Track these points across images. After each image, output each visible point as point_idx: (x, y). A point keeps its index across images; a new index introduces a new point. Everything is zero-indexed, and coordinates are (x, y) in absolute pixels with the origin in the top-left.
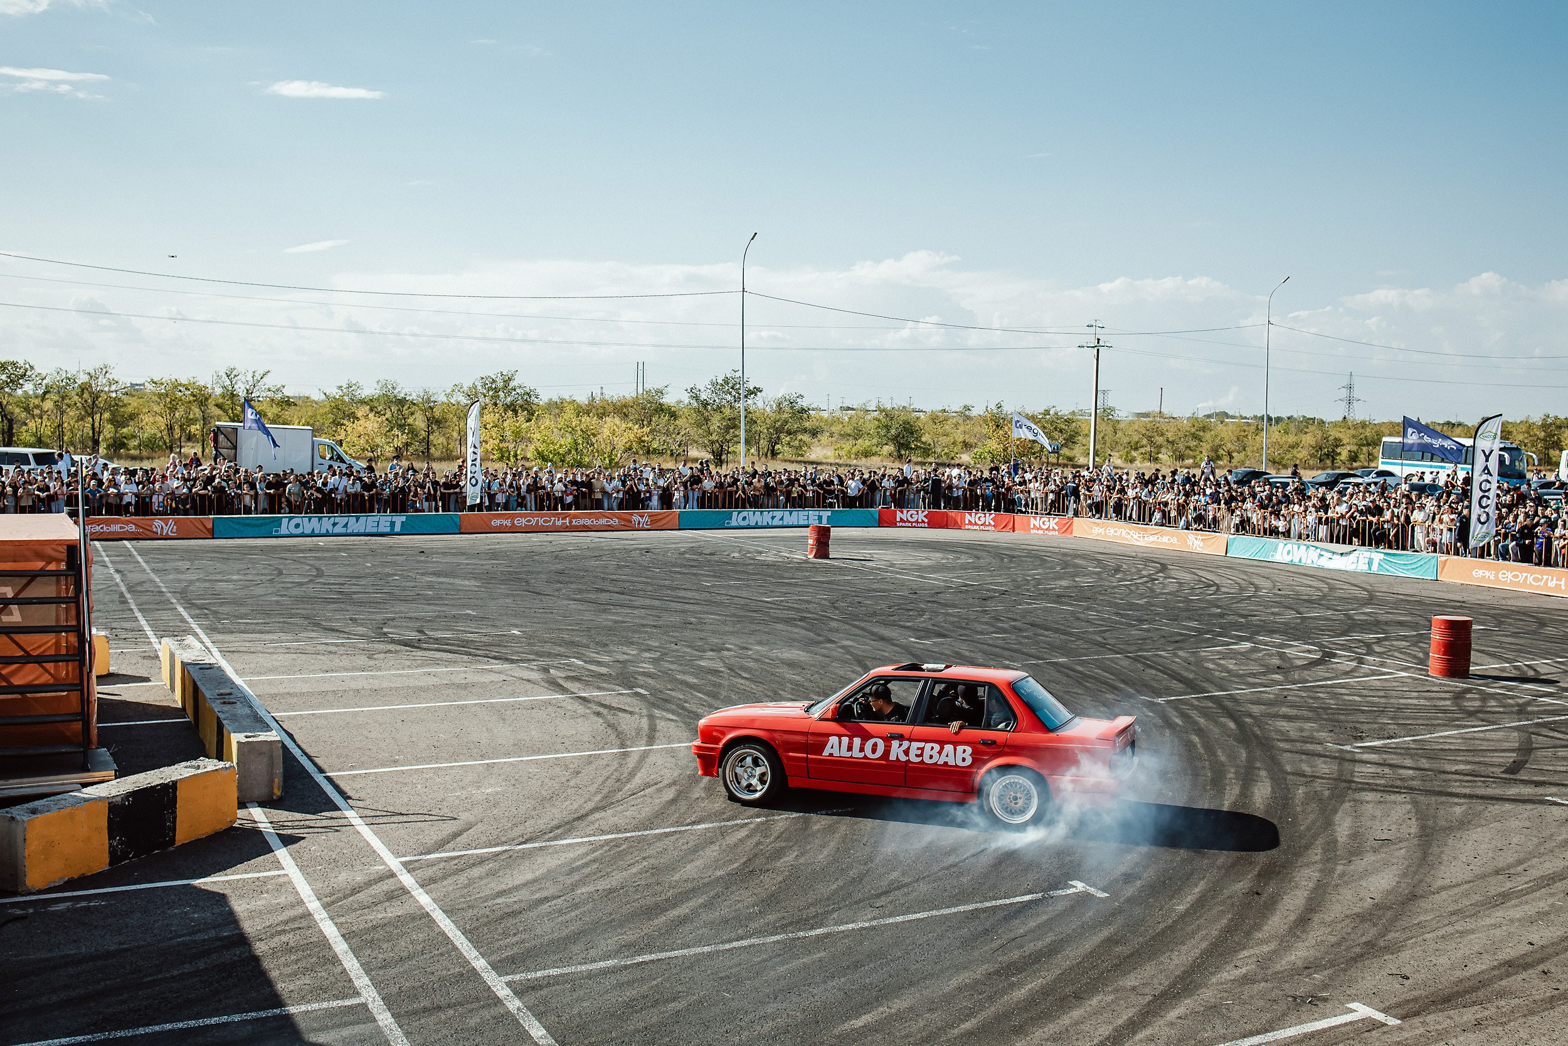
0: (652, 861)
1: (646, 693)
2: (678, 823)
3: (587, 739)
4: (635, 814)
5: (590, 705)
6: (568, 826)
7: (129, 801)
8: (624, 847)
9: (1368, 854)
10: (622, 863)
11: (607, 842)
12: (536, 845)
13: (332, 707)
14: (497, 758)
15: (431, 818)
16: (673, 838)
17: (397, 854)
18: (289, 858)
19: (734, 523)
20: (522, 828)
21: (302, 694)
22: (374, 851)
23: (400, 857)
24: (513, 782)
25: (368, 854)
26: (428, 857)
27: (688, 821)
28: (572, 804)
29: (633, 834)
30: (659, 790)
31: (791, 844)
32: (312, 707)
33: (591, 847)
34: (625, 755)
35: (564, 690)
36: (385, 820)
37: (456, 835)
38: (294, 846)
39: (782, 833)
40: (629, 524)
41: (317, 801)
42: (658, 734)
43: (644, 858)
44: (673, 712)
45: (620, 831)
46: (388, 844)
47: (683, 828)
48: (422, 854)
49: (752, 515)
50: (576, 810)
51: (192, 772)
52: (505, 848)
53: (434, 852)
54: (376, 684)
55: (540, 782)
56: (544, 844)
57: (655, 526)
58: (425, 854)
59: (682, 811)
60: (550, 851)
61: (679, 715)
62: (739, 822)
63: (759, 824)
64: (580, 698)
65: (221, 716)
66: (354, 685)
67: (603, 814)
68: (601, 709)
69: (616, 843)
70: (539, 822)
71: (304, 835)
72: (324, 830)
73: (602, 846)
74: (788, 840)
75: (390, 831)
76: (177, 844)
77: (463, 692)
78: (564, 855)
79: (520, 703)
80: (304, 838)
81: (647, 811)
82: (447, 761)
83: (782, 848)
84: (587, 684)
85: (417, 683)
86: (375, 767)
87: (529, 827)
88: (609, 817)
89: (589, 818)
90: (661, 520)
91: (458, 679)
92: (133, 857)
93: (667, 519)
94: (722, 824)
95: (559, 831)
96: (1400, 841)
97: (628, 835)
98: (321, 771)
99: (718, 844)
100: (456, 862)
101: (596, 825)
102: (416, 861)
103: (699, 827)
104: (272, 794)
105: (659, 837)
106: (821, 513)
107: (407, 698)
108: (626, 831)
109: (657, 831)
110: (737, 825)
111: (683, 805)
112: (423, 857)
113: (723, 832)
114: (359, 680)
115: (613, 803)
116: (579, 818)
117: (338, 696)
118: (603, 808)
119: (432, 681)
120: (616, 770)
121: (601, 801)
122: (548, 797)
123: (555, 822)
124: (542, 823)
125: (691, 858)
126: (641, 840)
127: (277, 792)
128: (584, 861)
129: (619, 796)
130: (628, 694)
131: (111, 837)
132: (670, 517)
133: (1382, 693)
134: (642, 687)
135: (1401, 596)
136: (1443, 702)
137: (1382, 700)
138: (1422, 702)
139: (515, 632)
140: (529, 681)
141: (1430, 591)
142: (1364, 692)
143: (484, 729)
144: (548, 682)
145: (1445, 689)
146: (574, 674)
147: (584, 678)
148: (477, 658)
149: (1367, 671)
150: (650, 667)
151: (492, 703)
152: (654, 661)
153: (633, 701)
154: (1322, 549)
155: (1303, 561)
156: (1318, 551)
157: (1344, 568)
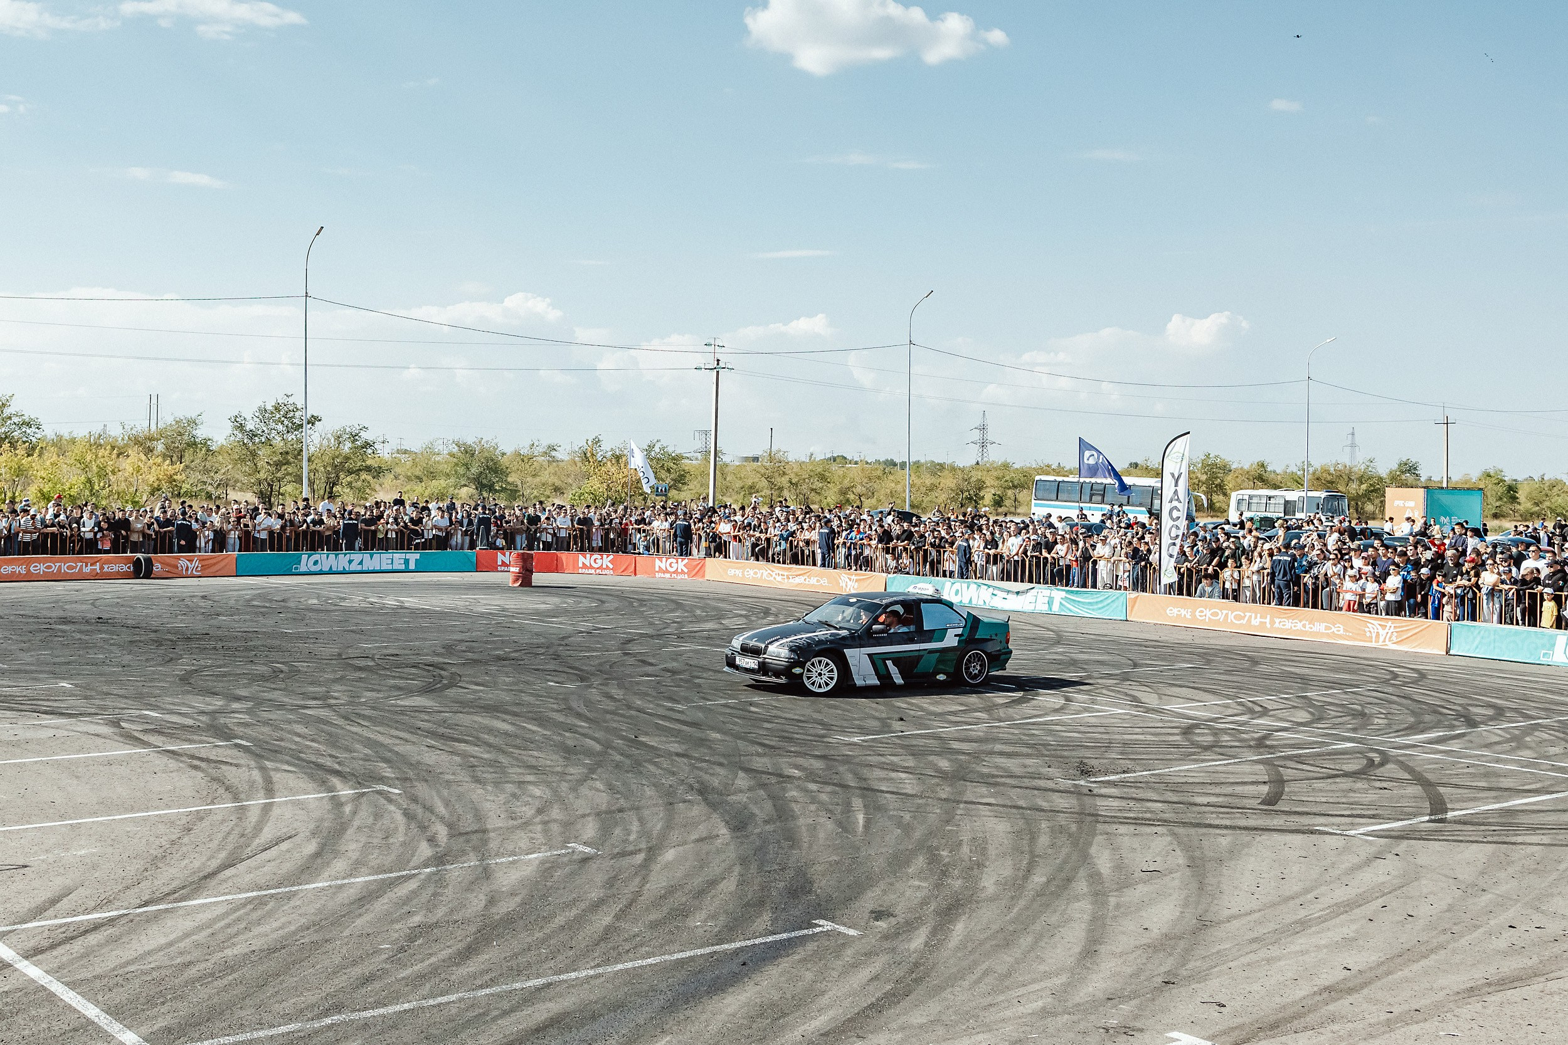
19: (303, 568)
40: (175, 571)
49: (325, 559)
57: (206, 572)
90: (215, 564)
93: (222, 564)
106: (408, 556)
132: (226, 561)
133: (1102, 730)
134: (241, 738)
135: (1092, 637)
136: (1171, 738)
137: (1104, 736)
138: (1149, 737)
139: (65, 685)
140: (98, 735)
141: (1123, 631)
142: (1082, 729)
143: (55, 788)
144: (122, 736)
145: (1169, 724)
146: (153, 727)
147: (166, 731)
148: (23, 713)
149: (1079, 708)
150: (246, 718)
151: (57, 760)
152: (249, 712)
153: (235, 752)
154: (995, 588)
155: (974, 602)
156: (991, 590)
157: (1020, 609)
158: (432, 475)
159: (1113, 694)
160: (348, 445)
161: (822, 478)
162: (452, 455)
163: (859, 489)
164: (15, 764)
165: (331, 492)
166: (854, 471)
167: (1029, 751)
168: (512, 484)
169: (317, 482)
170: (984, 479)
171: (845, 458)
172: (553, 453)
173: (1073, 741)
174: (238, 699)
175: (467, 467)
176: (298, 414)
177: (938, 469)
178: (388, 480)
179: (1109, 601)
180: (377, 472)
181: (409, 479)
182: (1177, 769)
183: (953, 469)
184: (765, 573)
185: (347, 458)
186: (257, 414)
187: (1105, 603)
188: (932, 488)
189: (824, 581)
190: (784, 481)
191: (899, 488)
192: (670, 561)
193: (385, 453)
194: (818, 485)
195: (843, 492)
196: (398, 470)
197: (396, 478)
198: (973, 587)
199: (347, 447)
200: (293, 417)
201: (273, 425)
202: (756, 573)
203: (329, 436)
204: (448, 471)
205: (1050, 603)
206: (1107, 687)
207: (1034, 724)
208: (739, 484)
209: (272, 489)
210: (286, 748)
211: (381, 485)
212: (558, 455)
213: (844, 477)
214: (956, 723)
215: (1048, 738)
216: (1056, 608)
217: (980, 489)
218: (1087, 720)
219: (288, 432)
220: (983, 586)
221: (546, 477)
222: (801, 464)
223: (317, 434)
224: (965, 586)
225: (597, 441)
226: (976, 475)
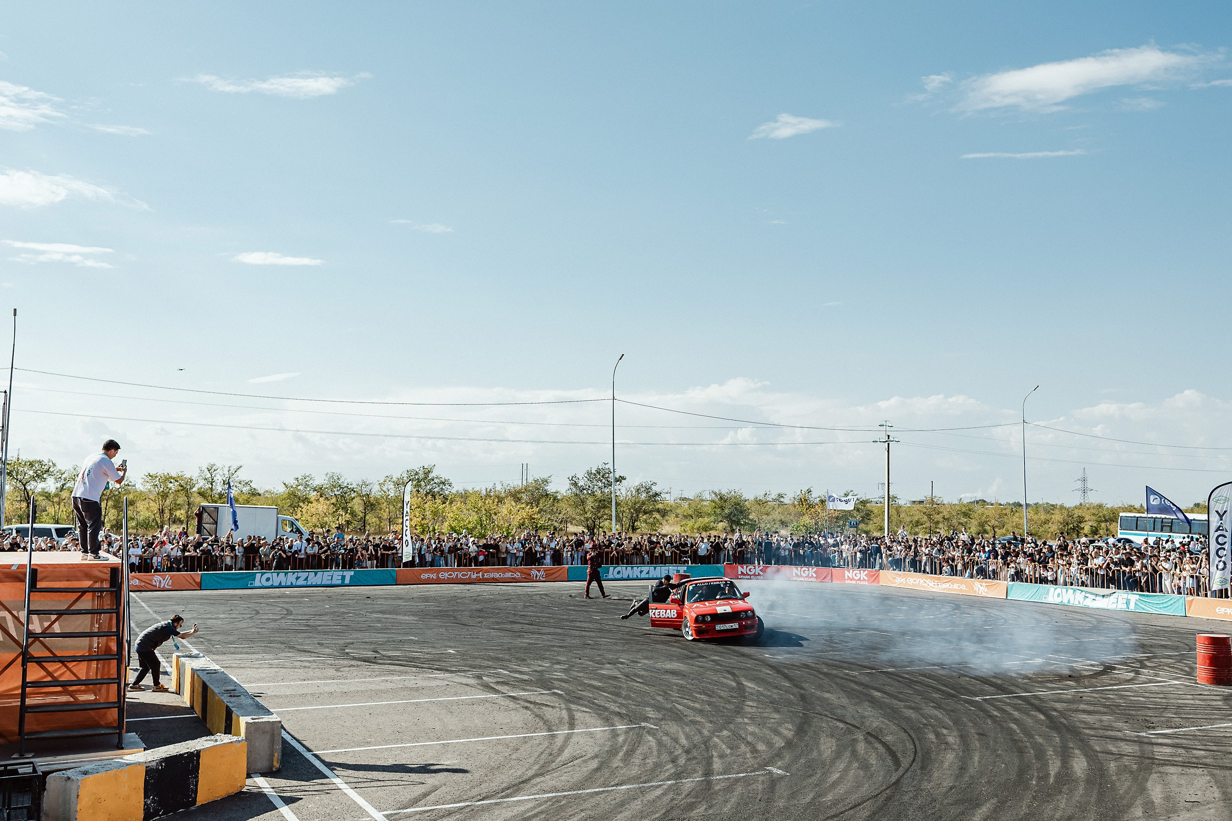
0: (589, 812)
1: (562, 693)
2: (604, 785)
3: (521, 726)
4: (568, 778)
5: (518, 702)
6: (516, 787)
7: (162, 766)
8: (564, 802)
9: (1183, 812)
10: (564, 814)
11: (549, 799)
12: (492, 801)
13: (312, 705)
14: (450, 740)
15: (403, 783)
16: (603, 796)
17: (380, 809)
18: (290, 813)
19: (610, 576)
20: (479, 789)
21: (286, 696)
22: (361, 808)
23: (382, 811)
24: (466, 756)
25: (356, 809)
26: (405, 811)
27: (613, 783)
28: (516, 772)
29: (570, 793)
30: (585, 761)
31: (700, 800)
32: (296, 705)
33: (537, 802)
34: (553, 736)
35: (497, 691)
36: (366, 785)
37: (425, 795)
38: (294, 804)
39: (690, 792)
40: (529, 577)
41: (308, 772)
42: (576, 722)
43: (582, 810)
44: (586, 706)
45: (558, 791)
46: (371, 802)
47: (610, 789)
48: (399, 809)
49: (625, 570)
50: (520, 776)
51: (212, 744)
52: (467, 804)
53: (409, 807)
54: (345, 689)
55: (487, 756)
56: (499, 801)
57: (549, 578)
58: (403, 808)
59: (606, 776)
60: (504, 805)
61: (591, 708)
62: (654, 784)
63: (670, 786)
64: (510, 696)
65: (230, 705)
66: (327, 689)
67: (542, 779)
68: (528, 705)
69: (558, 800)
70: (492, 785)
71: (301, 797)
72: (317, 793)
73: (546, 802)
74: (696, 797)
75: (372, 793)
76: (198, 804)
77: (416, 694)
78: (516, 809)
79: (463, 701)
80: (302, 799)
81: (577, 776)
82: (409, 742)
83: (693, 803)
84: (514, 686)
85: (378, 687)
86: (352, 747)
87: (484, 789)
88: (548, 781)
89: (532, 781)
90: (554, 573)
91: (411, 684)
92: (162, 815)
93: (559, 573)
94: (641, 785)
95: (509, 791)
96: (1208, 803)
97: (566, 793)
98: (309, 750)
99: (640, 799)
100: (429, 814)
101: (539, 787)
102: (396, 814)
103: (622, 787)
104: (272, 766)
105: (592, 795)
106: (679, 568)
107: (371, 698)
108: (564, 790)
109: (589, 791)
110: (652, 786)
111: (606, 772)
112: (401, 811)
113: (643, 792)
114: (332, 686)
115: (549, 771)
116: (523, 782)
117: (316, 697)
118: (542, 775)
119: (389, 686)
120: (547, 747)
121: (539, 769)
122: (496, 767)
123: (504, 785)
124: (494, 786)
125: (619, 810)
126: (577, 797)
127: (276, 765)
128: (533, 813)
129: (553, 765)
130: (548, 694)
131: (146, 796)
132: (562, 571)
133: (1162, 696)
134: (558, 689)
135: (1159, 628)
136: (1215, 703)
137: (1164, 701)
138: (1197, 702)
139: (451, 651)
140: (467, 685)
141: (1182, 624)
142: (1147, 695)
143: (436, 719)
144: (482, 686)
145: (1215, 693)
146: (502, 680)
147: (511, 683)
148: (423, 670)
149: (1145, 680)
150: (563, 676)
151: (440, 701)
152: (565, 671)
153: (553, 698)
154: (1086, 592)
155: (1072, 602)
156: (1083, 593)
157: (1106, 608)
158: (699, 514)
159: (1172, 670)
160: (644, 495)
161: (966, 515)
162: (713, 501)
163: (993, 522)
164: (414, 703)
165: (633, 526)
166: (990, 511)
167: (1105, 710)
168: (751, 520)
169: (624, 519)
170: (1083, 515)
171: (985, 501)
172: (782, 500)
173: (1138, 704)
174: (559, 663)
175: (722, 508)
176: (611, 475)
177: (1050, 509)
178: (671, 518)
179: (1172, 602)
180: (664, 513)
181: (685, 517)
182: (1218, 726)
183: (1062, 507)
184: (922, 581)
185: (643, 503)
186: (586, 475)
187: (1169, 603)
188: (1046, 522)
189: (963, 587)
190: (938, 518)
191: (1021, 522)
192: (855, 572)
193: (669, 499)
194: (963, 520)
195: (982, 525)
196: (678, 511)
197: (677, 516)
198: (1070, 591)
199: (643, 496)
200: (608, 477)
201: (595, 482)
202: (915, 581)
203: (632, 489)
204: (709, 512)
205: (1128, 602)
206: (1168, 665)
207: (1110, 690)
208: (908, 519)
209: (594, 524)
210: (585, 696)
211: (667, 521)
212: (786, 500)
213: (983, 514)
214: (1053, 689)
215: (1121, 701)
216: (1132, 607)
217: (1080, 522)
218: (1153, 688)
219: (605, 487)
220: (1077, 591)
221: (776, 515)
222: (951, 505)
223: (624, 488)
224: (1064, 590)
225: (809, 491)
226: (1077, 513)
